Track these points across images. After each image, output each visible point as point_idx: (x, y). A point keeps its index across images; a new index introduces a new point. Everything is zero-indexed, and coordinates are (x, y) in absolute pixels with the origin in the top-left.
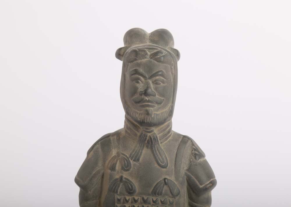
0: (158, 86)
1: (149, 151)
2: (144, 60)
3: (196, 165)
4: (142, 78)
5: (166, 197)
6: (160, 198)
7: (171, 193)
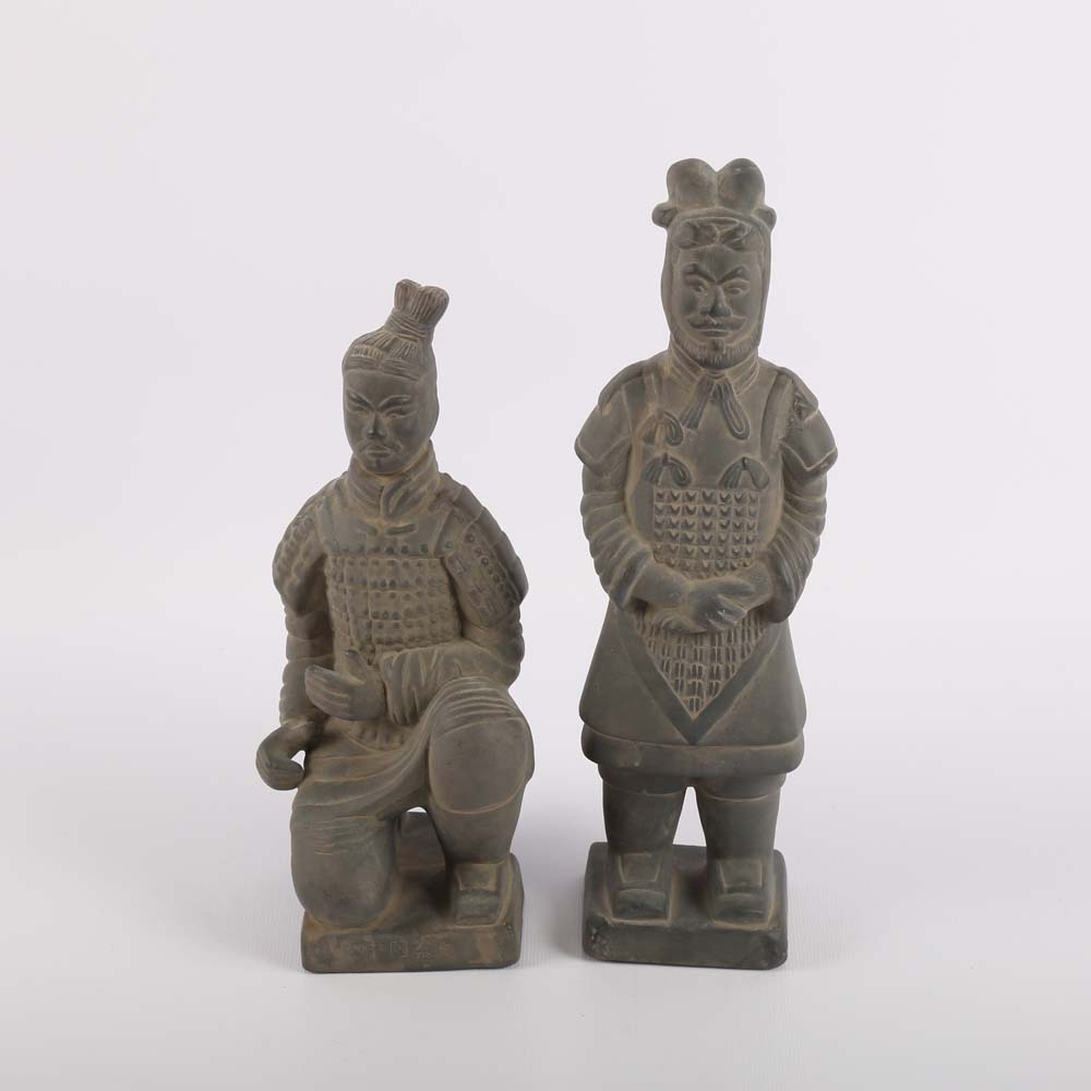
0: (736, 296)
1: (716, 409)
2: (710, 247)
3: (801, 430)
4: (705, 282)
5: (745, 490)
6: (733, 494)
7: (754, 483)
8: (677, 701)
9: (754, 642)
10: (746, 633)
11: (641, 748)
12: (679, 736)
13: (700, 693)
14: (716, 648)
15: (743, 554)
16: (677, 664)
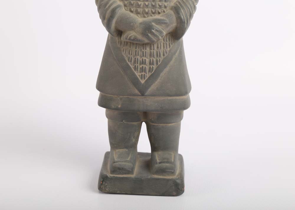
8: (135, 75)
9: (168, 49)
10: (165, 45)
11: (121, 99)
12: (137, 92)
13: (145, 72)
14: (152, 51)
15: (163, 6)
16: (135, 58)
